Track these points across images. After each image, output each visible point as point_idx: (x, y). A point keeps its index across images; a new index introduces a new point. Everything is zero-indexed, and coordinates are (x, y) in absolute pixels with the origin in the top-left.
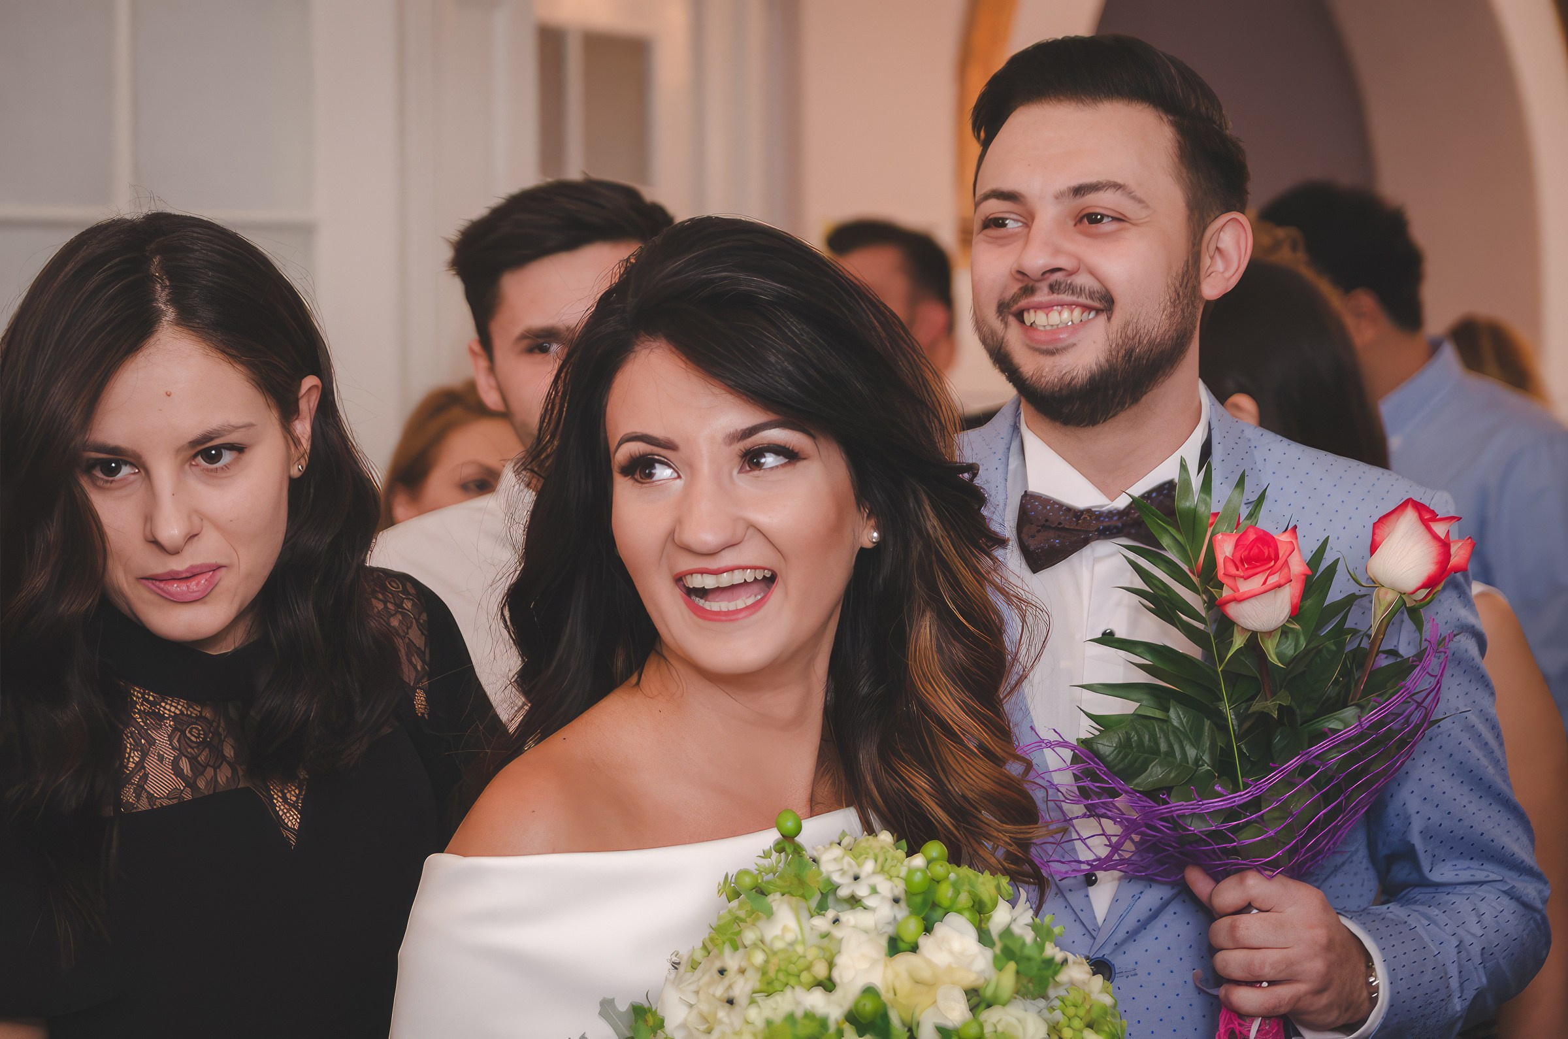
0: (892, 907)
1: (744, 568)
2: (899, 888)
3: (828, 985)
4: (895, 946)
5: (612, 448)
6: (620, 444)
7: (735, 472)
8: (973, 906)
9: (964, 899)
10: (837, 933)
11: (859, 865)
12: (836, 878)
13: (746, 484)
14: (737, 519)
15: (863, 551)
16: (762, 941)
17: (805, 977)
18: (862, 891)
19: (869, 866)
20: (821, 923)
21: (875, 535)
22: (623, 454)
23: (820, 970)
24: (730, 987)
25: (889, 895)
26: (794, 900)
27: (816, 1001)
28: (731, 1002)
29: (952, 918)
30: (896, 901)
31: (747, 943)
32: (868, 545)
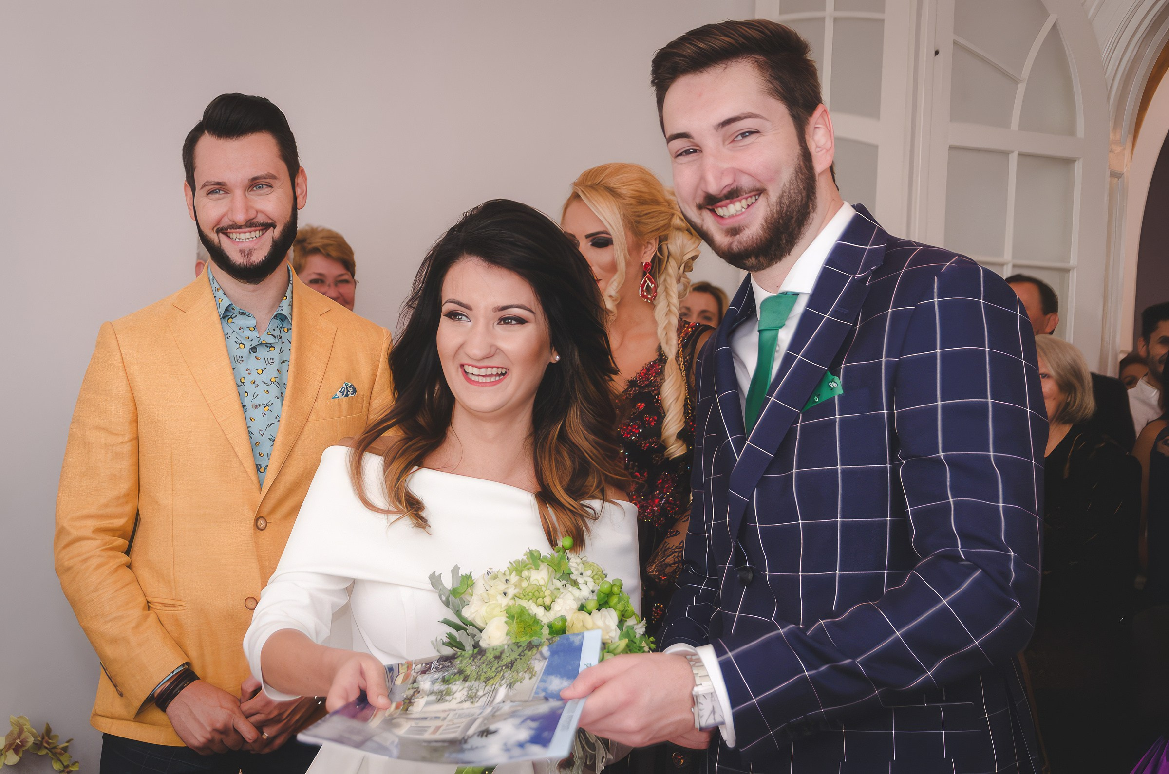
0: (590, 594)
1: (492, 367)
2: (597, 588)
3: (547, 608)
4: (582, 608)
5: (443, 303)
6: (446, 302)
7: (496, 324)
8: (622, 611)
9: (620, 607)
10: (562, 590)
11: (585, 570)
12: (573, 570)
13: (500, 330)
14: (492, 346)
15: (551, 364)
16: (529, 578)
17: (540, 601)
18: (580, 580)
19: (589, 572)
20: (558, 584)
21: (558, 357)
22: (446, 307)
23: (547, 601)
24: (507, 588)
25: (591, 588)
26: (551, 568)
27: (539, 612)
28: (505, 594)
29: (611, 610)
30: (593, 592)
31: (523, 576)
32: (553, 361)
